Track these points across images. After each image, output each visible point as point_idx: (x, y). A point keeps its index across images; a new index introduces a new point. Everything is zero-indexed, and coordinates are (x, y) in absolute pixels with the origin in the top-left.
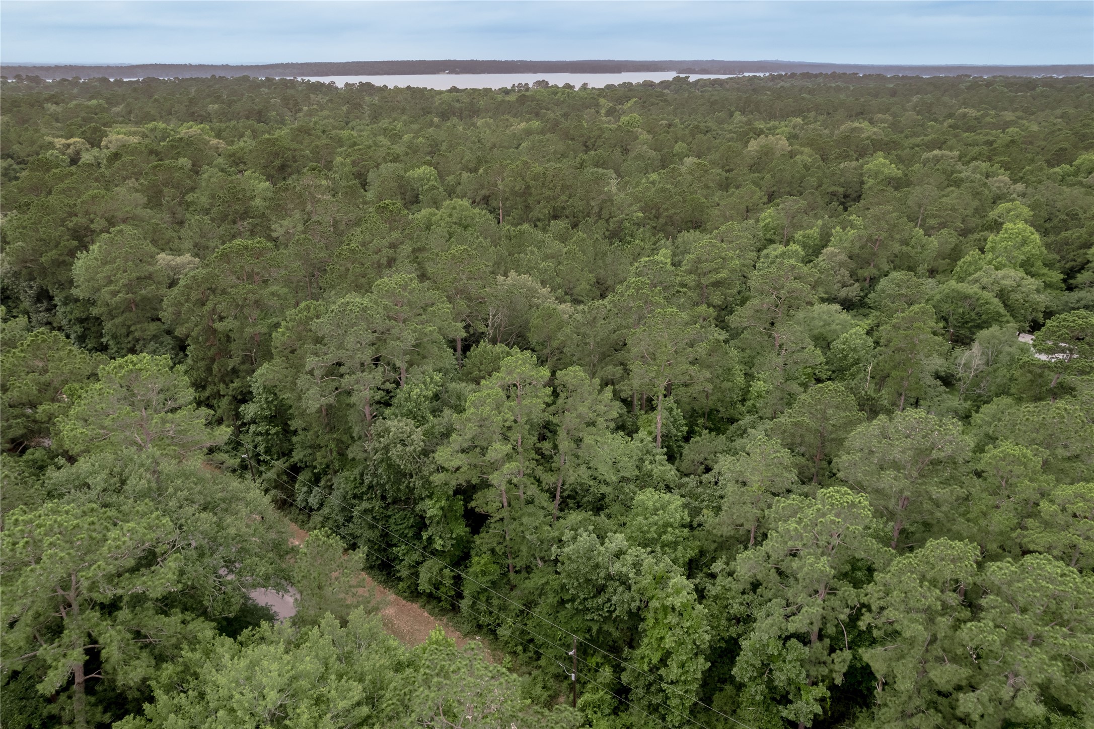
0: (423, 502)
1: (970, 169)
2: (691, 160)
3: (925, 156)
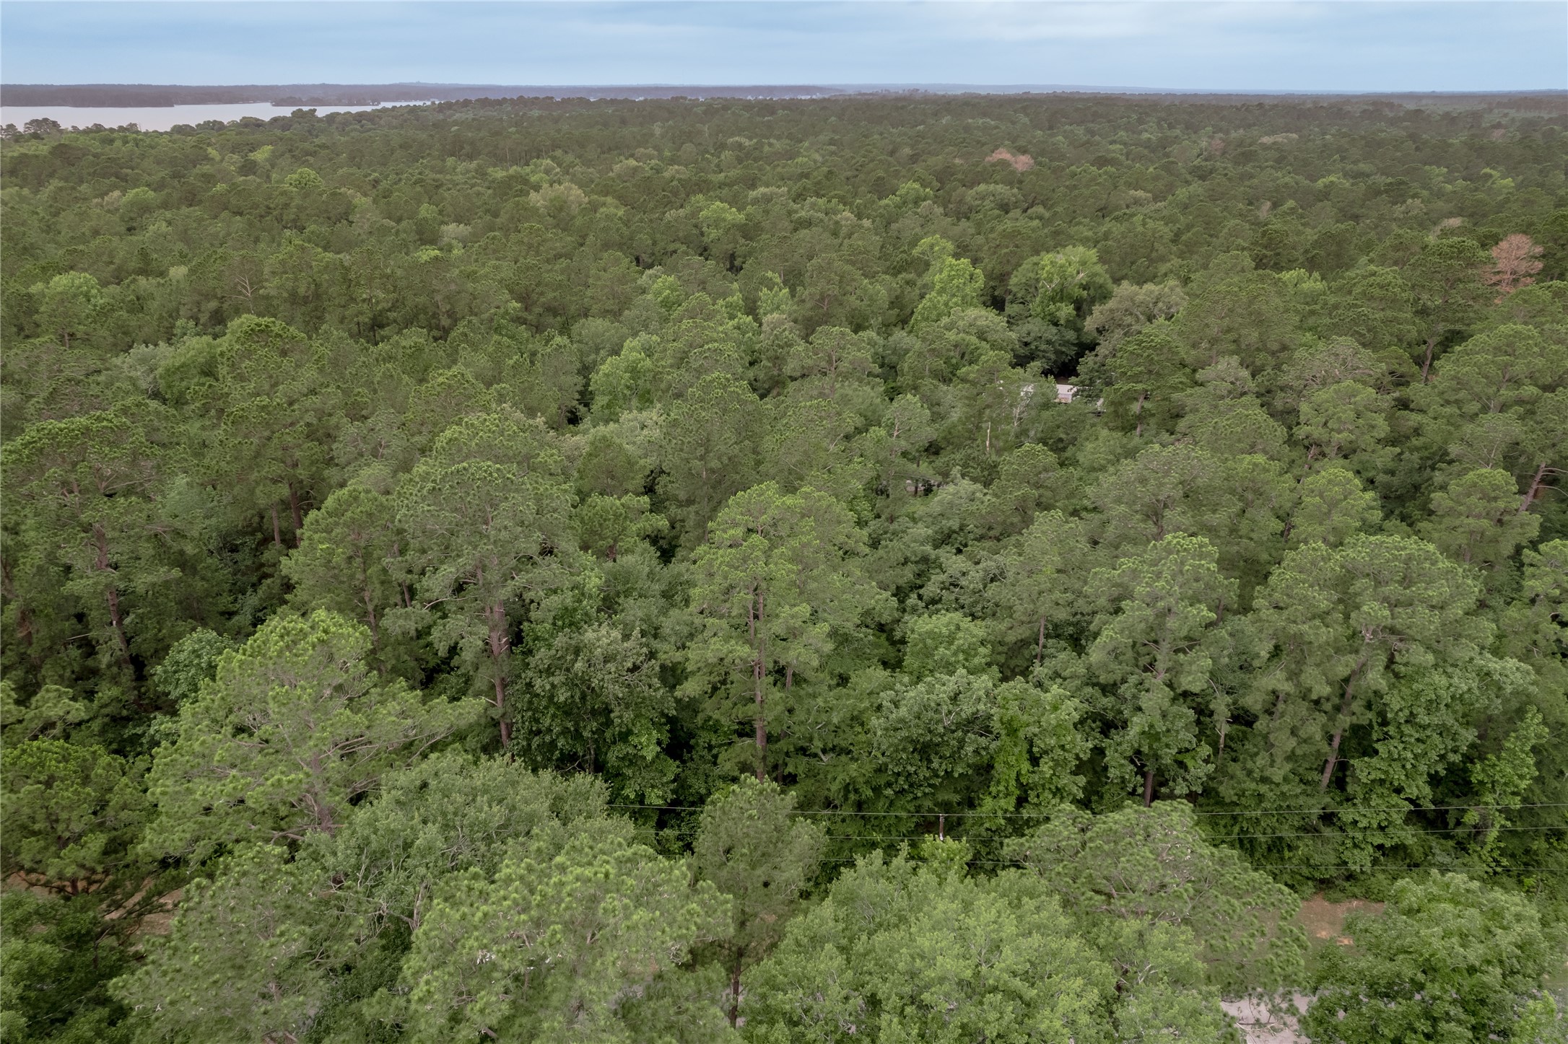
0: (620, 746)
1: (806, 208)
2: (454, 229)
3: (752, 195)
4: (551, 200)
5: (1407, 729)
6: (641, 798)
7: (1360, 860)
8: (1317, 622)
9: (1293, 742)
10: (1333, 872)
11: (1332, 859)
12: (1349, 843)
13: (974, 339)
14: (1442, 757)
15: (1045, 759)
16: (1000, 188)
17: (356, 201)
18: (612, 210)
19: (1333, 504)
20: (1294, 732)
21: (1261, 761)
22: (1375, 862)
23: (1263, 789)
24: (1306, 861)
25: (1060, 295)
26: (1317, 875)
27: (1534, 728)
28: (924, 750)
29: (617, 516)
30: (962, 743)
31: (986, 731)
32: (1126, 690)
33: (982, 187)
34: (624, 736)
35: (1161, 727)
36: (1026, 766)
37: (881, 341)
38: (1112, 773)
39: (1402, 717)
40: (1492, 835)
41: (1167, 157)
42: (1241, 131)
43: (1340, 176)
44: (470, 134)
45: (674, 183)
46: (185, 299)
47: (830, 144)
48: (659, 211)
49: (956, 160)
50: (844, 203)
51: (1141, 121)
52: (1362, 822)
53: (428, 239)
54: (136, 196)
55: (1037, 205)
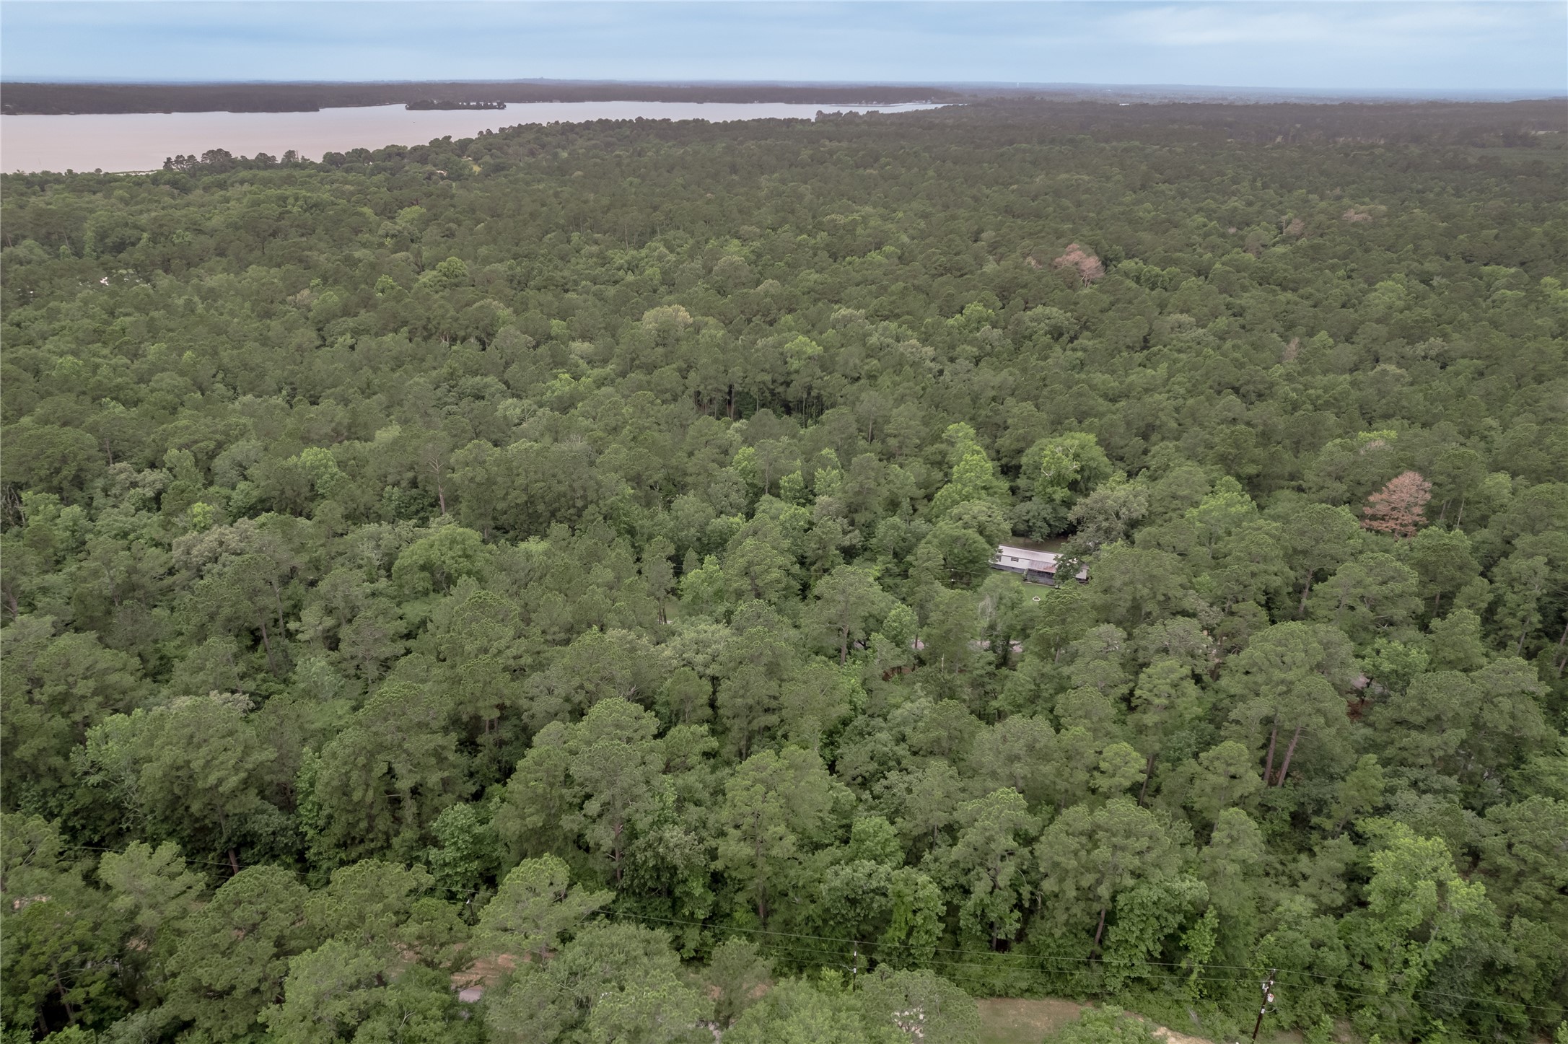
0: (681, 885)
1: (880, 331)
2: (580, 347)
3: (834, 316)
4: (662, 324)
5: (1131, 916)
6: (692, 914)
7: (1115, 984)
8: (1072, 856)
9: (1066, 916)
10: (1097, 990)
11: (1098, 982)
12: (1108, 974)
13: (972, 534)
14: (1161, 930)
15: (920, 914)
16: (1054, 311)
17: (499, 312)
18: (713, 332)
21: (1049, 924)
22: (1125, 986)
23: (1049, 940)
24: (1080, 982)
25: (1057, 480)
26: (1088, 991)
27: (1211, 919)
28: (853, 902)
29: (688, 742)
30: (872, 900)
31: (885, 895)
32: (973, 874)
33: (1040, 309)
34: (685, 881)
35: (987, 902)
36: (910, 916)
37: (904, 527)
39: (1127, 909)
40: (1194, 976)
41: (1241, 243)
42: (1338, 191)
43: (1403, 275)
44: (592, 196)
45: (768, 300)
46: (391, 470)
47: (922, 217)
48: (752, 337)
49: (1029, 259)
50: (913, 328)
51: (1235, 181)
52: (1115, 963)
53: (559, 361)
54: (324, 301)
55: (1087, 329)
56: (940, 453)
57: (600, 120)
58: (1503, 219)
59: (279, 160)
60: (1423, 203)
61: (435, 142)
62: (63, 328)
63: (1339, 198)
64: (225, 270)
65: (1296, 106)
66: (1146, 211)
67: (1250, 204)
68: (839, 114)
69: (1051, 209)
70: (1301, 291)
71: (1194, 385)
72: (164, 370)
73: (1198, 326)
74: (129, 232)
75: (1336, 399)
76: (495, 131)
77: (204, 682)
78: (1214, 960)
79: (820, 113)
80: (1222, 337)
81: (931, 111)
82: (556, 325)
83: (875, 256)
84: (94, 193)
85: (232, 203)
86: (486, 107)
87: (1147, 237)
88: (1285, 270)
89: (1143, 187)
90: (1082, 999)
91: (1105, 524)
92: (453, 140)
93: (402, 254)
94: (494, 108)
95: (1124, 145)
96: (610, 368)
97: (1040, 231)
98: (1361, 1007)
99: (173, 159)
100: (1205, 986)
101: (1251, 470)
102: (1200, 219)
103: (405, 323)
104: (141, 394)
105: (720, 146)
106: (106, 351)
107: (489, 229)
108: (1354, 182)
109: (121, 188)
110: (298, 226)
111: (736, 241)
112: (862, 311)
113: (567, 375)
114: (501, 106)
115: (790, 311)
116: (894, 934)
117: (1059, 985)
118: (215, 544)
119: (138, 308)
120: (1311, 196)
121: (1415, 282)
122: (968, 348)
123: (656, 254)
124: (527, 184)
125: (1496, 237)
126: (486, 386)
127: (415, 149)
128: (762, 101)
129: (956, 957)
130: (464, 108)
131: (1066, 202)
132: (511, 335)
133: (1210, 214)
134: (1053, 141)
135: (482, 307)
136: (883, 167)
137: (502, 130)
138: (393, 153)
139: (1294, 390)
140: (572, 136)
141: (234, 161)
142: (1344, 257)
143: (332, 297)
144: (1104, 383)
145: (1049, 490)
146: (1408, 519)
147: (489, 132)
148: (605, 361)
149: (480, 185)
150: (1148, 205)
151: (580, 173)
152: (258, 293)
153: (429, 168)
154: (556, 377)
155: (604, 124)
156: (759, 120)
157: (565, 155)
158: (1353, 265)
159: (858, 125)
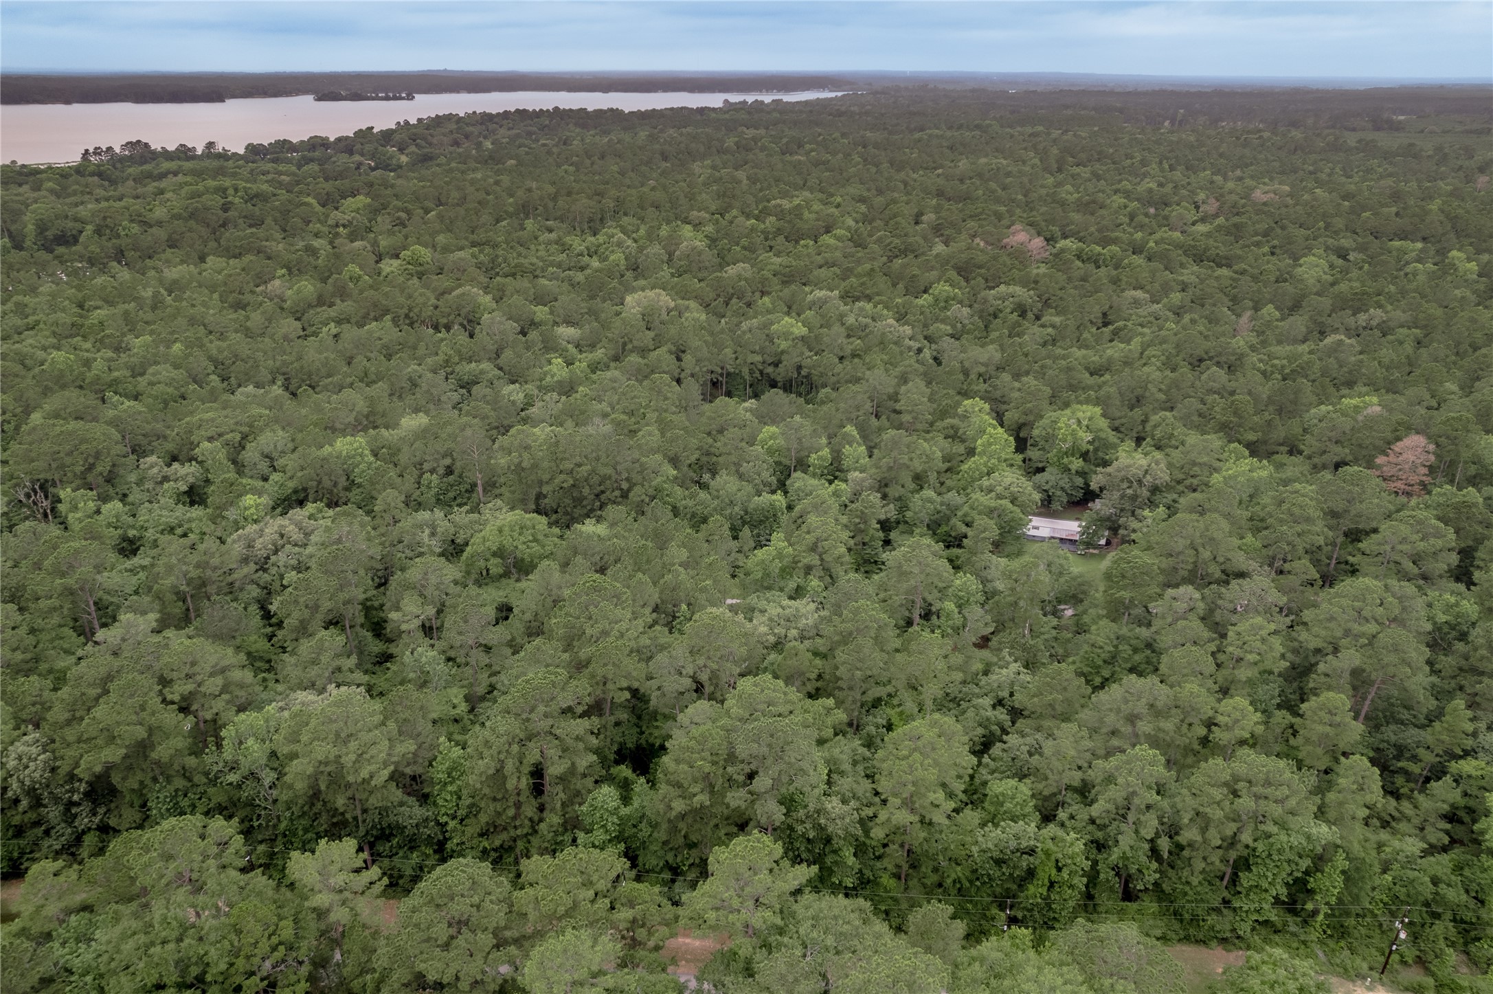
0: (833, 856)
1: (856, 311)
2: (566, 332)
3: (810, 298)
4: (645, 308)
5: (1268, 861)
6: (840, 882)
7: (1245, 928)
8: (1215, 806)
9: (1203, 865)
10: (1228, 935)
11: (1228, 927)
12: (1238, 918)
13: (1006, 503)
14: (1291, 874)
15: (1065, 870)
16: (1018, 290)
17: (479, 300)
18: (696, 315)
19: (1236, 721)
20: (1205, 859)
21: (1185, 873)
22: (1253, 929)
23: (1187, 889)
24: (1212, 928)
25: (1073, 451)
26: (1219, 936)
27: (1341, 862)
28: (999, 862)
29: (820, 715)
30: (1020, 859)
31: (1033, 854)
32: (1112, 830)
33: (1003, 288)
34: (836, 852)
35: (1129, 854)
36: (1054, 872)
37: (936, 499)
38: (1102, 876)
39: (1264, 855)
40: (1321, 917)
41: (1166, 222)
42: (1238, 173)
43: (1321, 251)
44: (534, 185)
45: (743, 283)
46: (427, 458)
47: (859, 201)
48: (735, 320)
49: (977, 240)
50: (887, 307)
51: (1144, 163)
52: (1246, 908)
53: (550, 346)
54: (299, 291)
55: (1049, 307)
56: (952, 427)
57: (517, 111)
58: (1396, 196)
59: (199, 152)
60: (1320, 184)
61: (359, 133)
62: (37, 323)
63: (1240, 179)
64: (182, 262)
65: (1173, 93)
66: (1068, 193)
67: (1161, 185)
68: (745, 102)
69: (981, 192)
70: (1236, 267)
71: (1168, 358)
72: (156, 363)
73: (1153, 302)
74: (70, 224)
75: (1302, 368)
76: (413, 121)
77: (319, 676)
78: (1340, 901)
79: (726, 101)
80: (1178, 313)
81: (832, 99)
82: (541, 312)
83: (827, 239)
84: (20, 185)
85: (168, 195)
86: (395, 98)
87: (1075, 216)
88: (1217, 248)
89: (1060, 170)
90: (1214, 943)
91: (1130, 492)
92: (375, 131)
93: (358, 244)
94: (403, 99)
95: (1029, 130)
96: (599, 353)
97: (981, 213)
98: (1479, 939)
99: (91, 150)
100: (1328, 926)
101: (1252, 437)
102: (1119, 200)
103: (387, 312)
104: (140, 388)
105: (643, 135)
106: (88, 345)
107: (441, 217)
108: (1252, 164)
109: (49, 180)
110: (245, 217)
111: (689, 227)
112: (836, 292)
113: (560, 360)
114: (410, 97)
115: (763, 293)
116: (1035, 892)
117: (1192, 931)
118: (277, 536)
119: (106, 301)
120: (1215, 178)
121: (1333, 258)
122: (942, 326)
123: (615, 239)
124: (463, 172)
125: (1397, 214)
126: (482, 372)
127: (339, 140)
128: (665, 91)
129: (1090, 908)
130: (373, 99)
131: (993, 185)
132: (496, 323)
133: (1127, 194)
134: (960, 127)
135: (463, 294)
136: (808, 153)
137: (420, 120)
138: (317, 144)
139: (1261, 361)
140: (492, 126)
141: (154, 152)
142: (1266, 234)
143: (307, 287)
144: (1084, 357)
145: (1065, 460)
146: (1414, 479)
147: (407, 122)
148: (593, 346)
149: (416, 175)
150: (1069, 187)
151: (513, 162)
152: (226, 284)
153: (357, 158)
154: (550, 363)
155: (522, 113)
156: (672, 109)
157: (488, 145)
158: (1276, 242)
159: (769, 113)
